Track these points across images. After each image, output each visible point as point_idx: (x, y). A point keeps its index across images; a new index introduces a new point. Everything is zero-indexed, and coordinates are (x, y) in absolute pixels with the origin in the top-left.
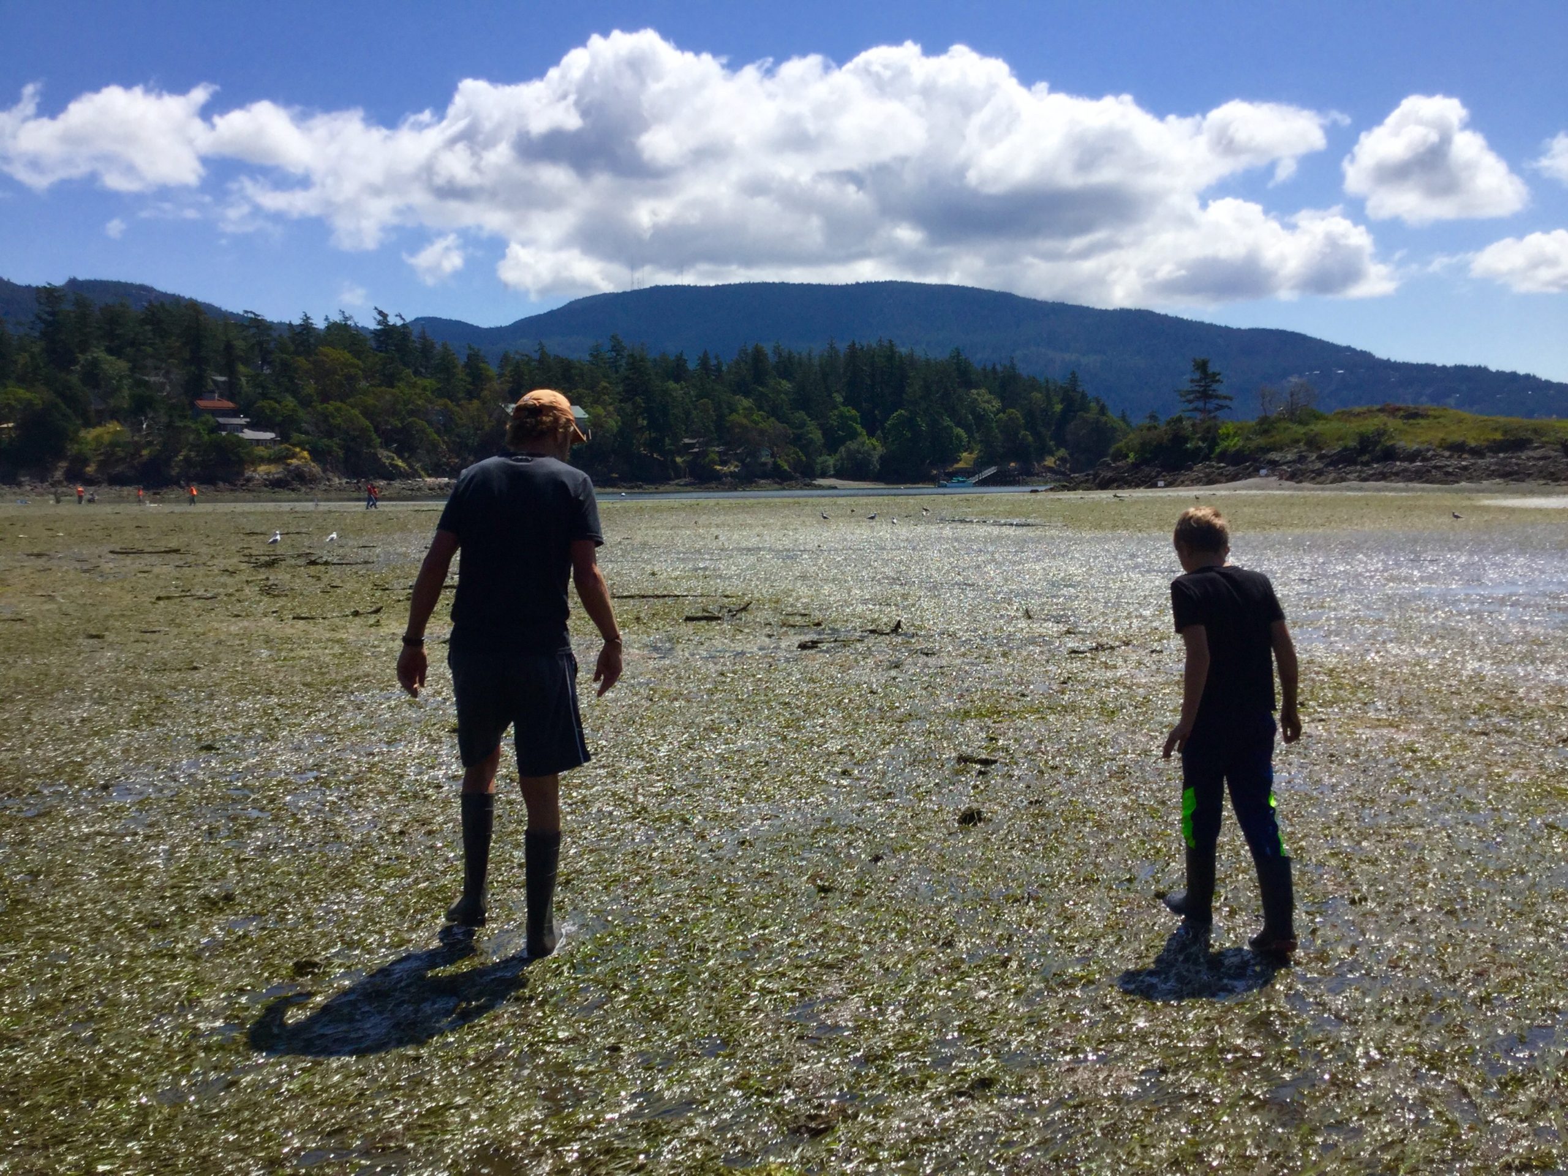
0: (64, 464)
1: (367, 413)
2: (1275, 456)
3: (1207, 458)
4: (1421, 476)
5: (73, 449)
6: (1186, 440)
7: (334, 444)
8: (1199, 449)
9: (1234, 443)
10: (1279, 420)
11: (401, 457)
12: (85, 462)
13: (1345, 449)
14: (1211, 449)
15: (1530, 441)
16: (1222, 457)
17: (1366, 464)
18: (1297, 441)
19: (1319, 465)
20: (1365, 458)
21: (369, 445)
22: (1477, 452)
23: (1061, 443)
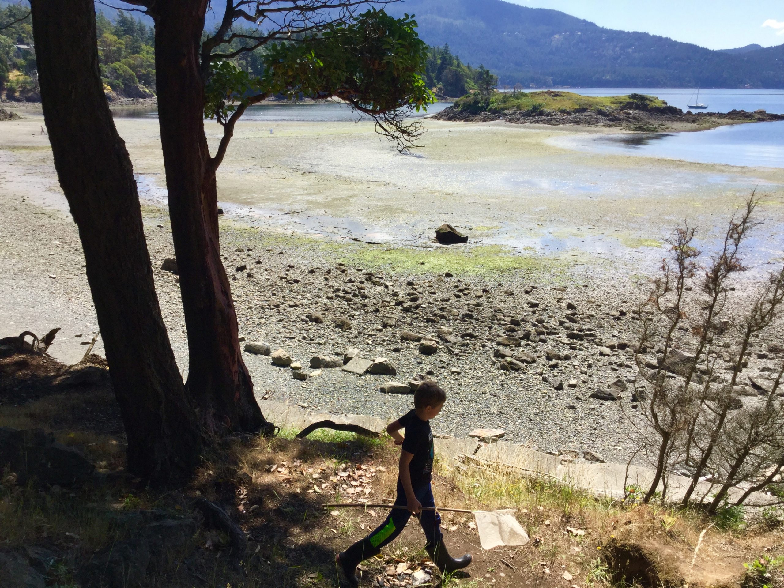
0: (5, 92)
1: (130, 66)
2: (506, 112)
3: (485, 110)
4: (549, 122)
5: (7, 85)
6: (479, 103)
7: (119, 82)
8: (483, 106)
9: (493, 106)
10: (510, 97)
11: (147, 88)
12: (14, 91)
13: (528, 111)
14: (487, 106)
15: (587, 109)
16: (490, 111)
17: (534, 116)
18: (514, 106)
19: (519, 116)
20: (534, 114)
21: (134, 83)
22: (569, 113)
23: (439, 79)
